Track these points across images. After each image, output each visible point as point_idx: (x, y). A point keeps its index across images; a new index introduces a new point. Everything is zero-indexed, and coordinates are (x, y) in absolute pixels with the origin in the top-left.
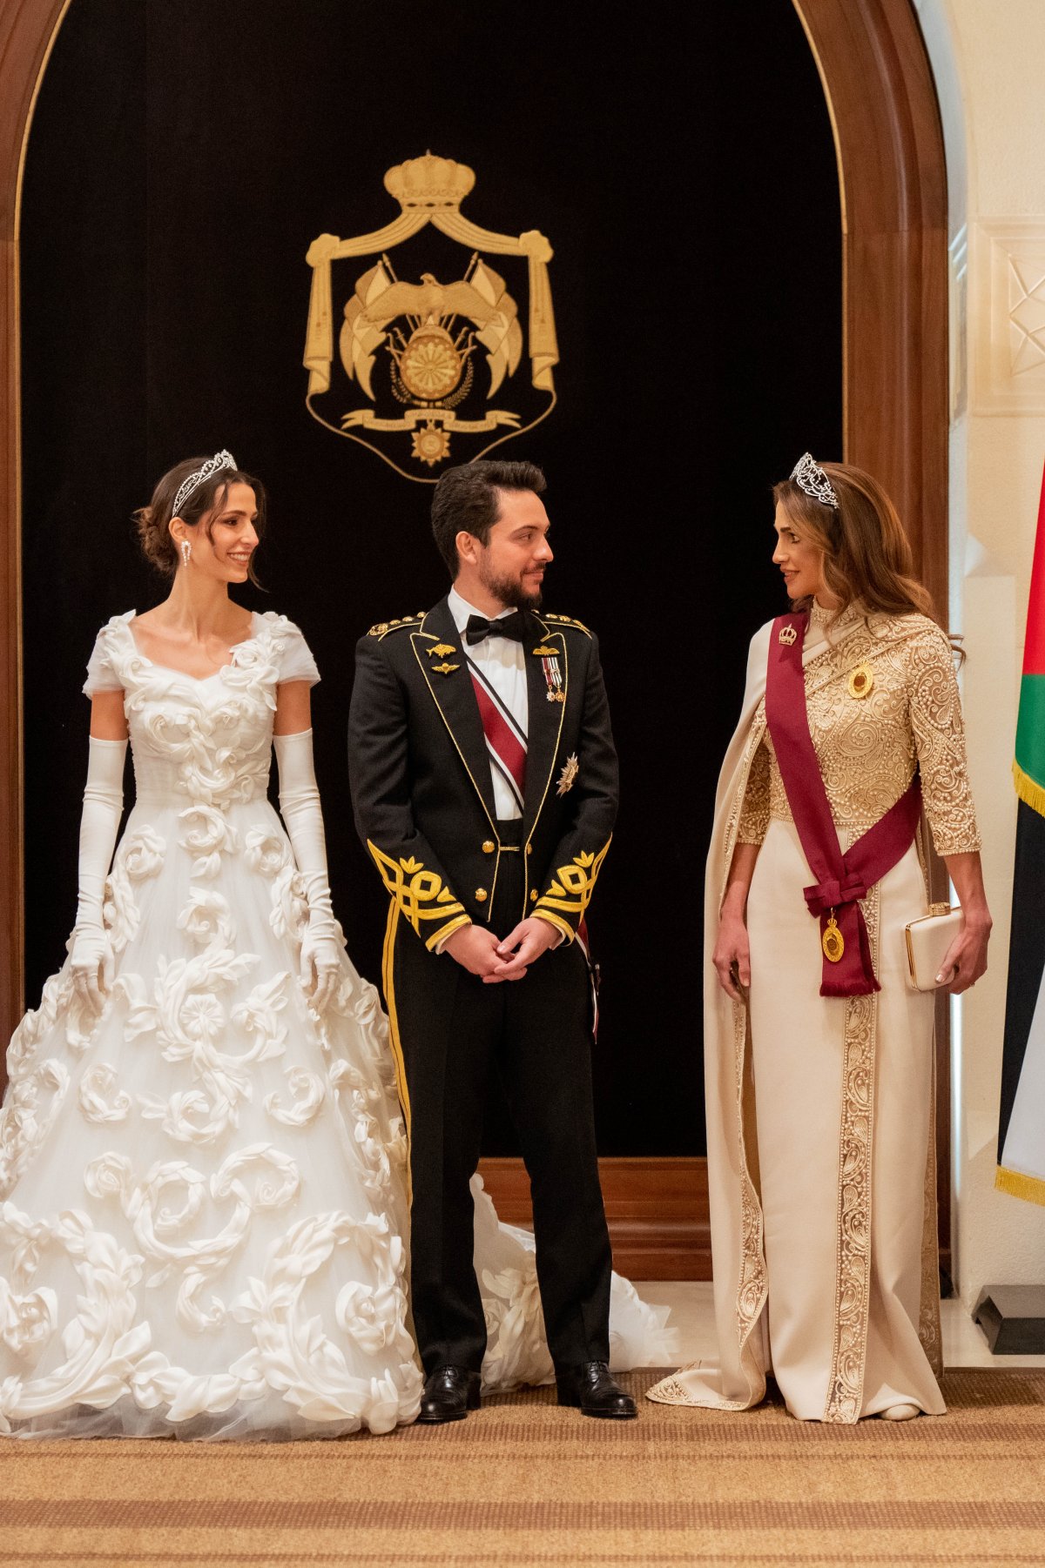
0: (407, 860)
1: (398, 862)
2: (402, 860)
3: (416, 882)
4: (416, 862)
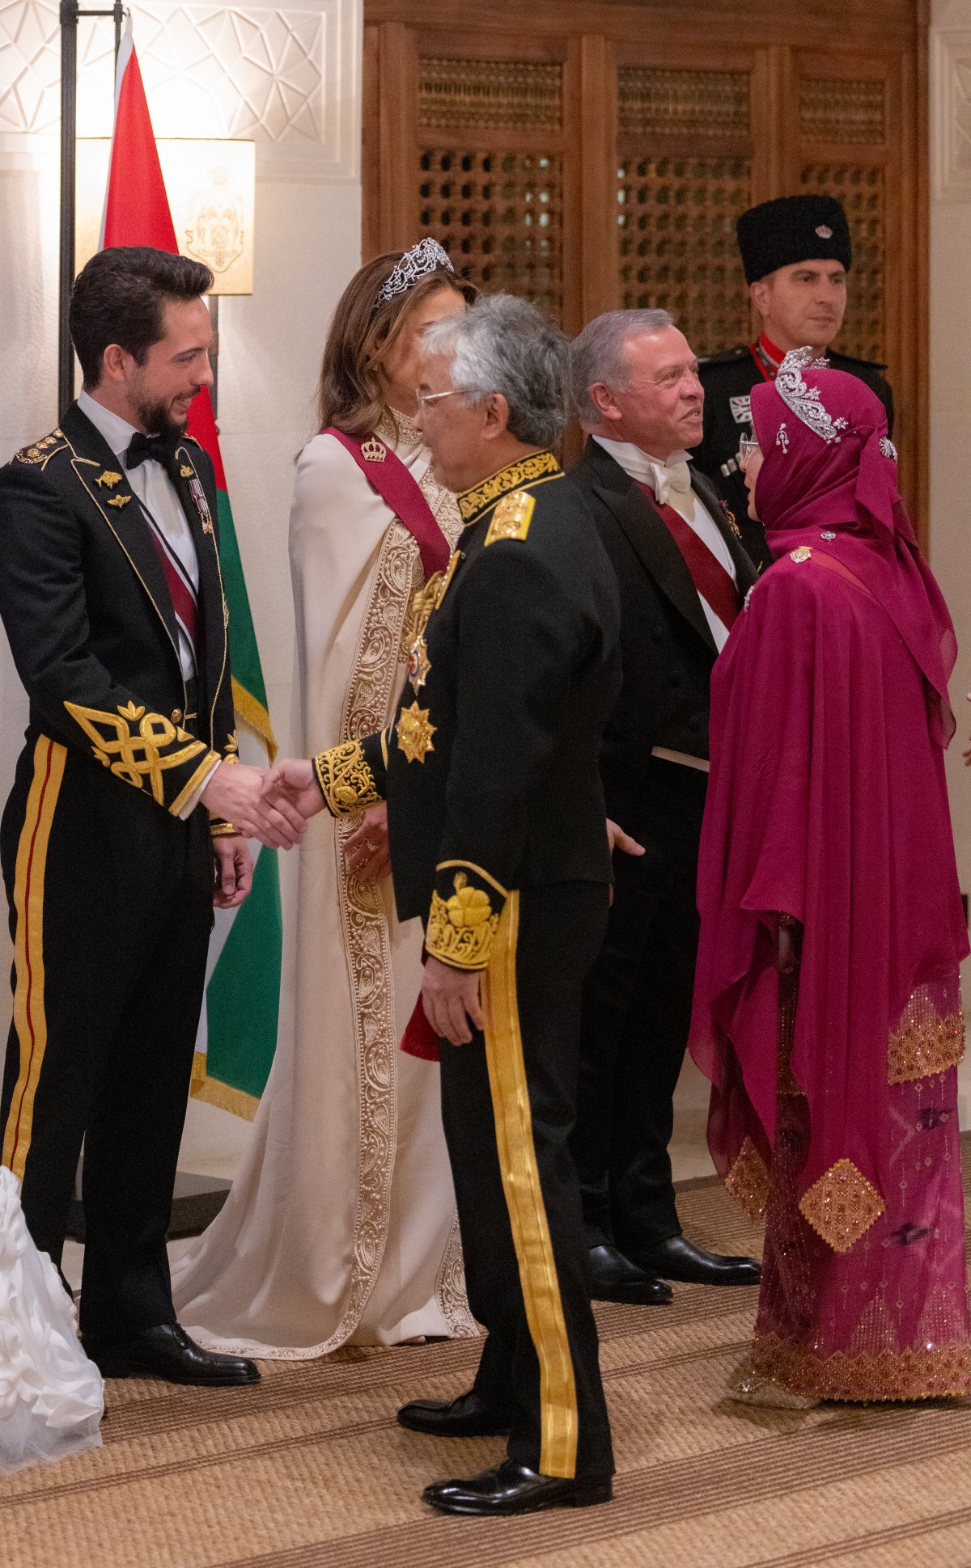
0: (126, 706)
1: (117, 713)
2: (121, 709)
3: (145, 727)
4: (137, 707)
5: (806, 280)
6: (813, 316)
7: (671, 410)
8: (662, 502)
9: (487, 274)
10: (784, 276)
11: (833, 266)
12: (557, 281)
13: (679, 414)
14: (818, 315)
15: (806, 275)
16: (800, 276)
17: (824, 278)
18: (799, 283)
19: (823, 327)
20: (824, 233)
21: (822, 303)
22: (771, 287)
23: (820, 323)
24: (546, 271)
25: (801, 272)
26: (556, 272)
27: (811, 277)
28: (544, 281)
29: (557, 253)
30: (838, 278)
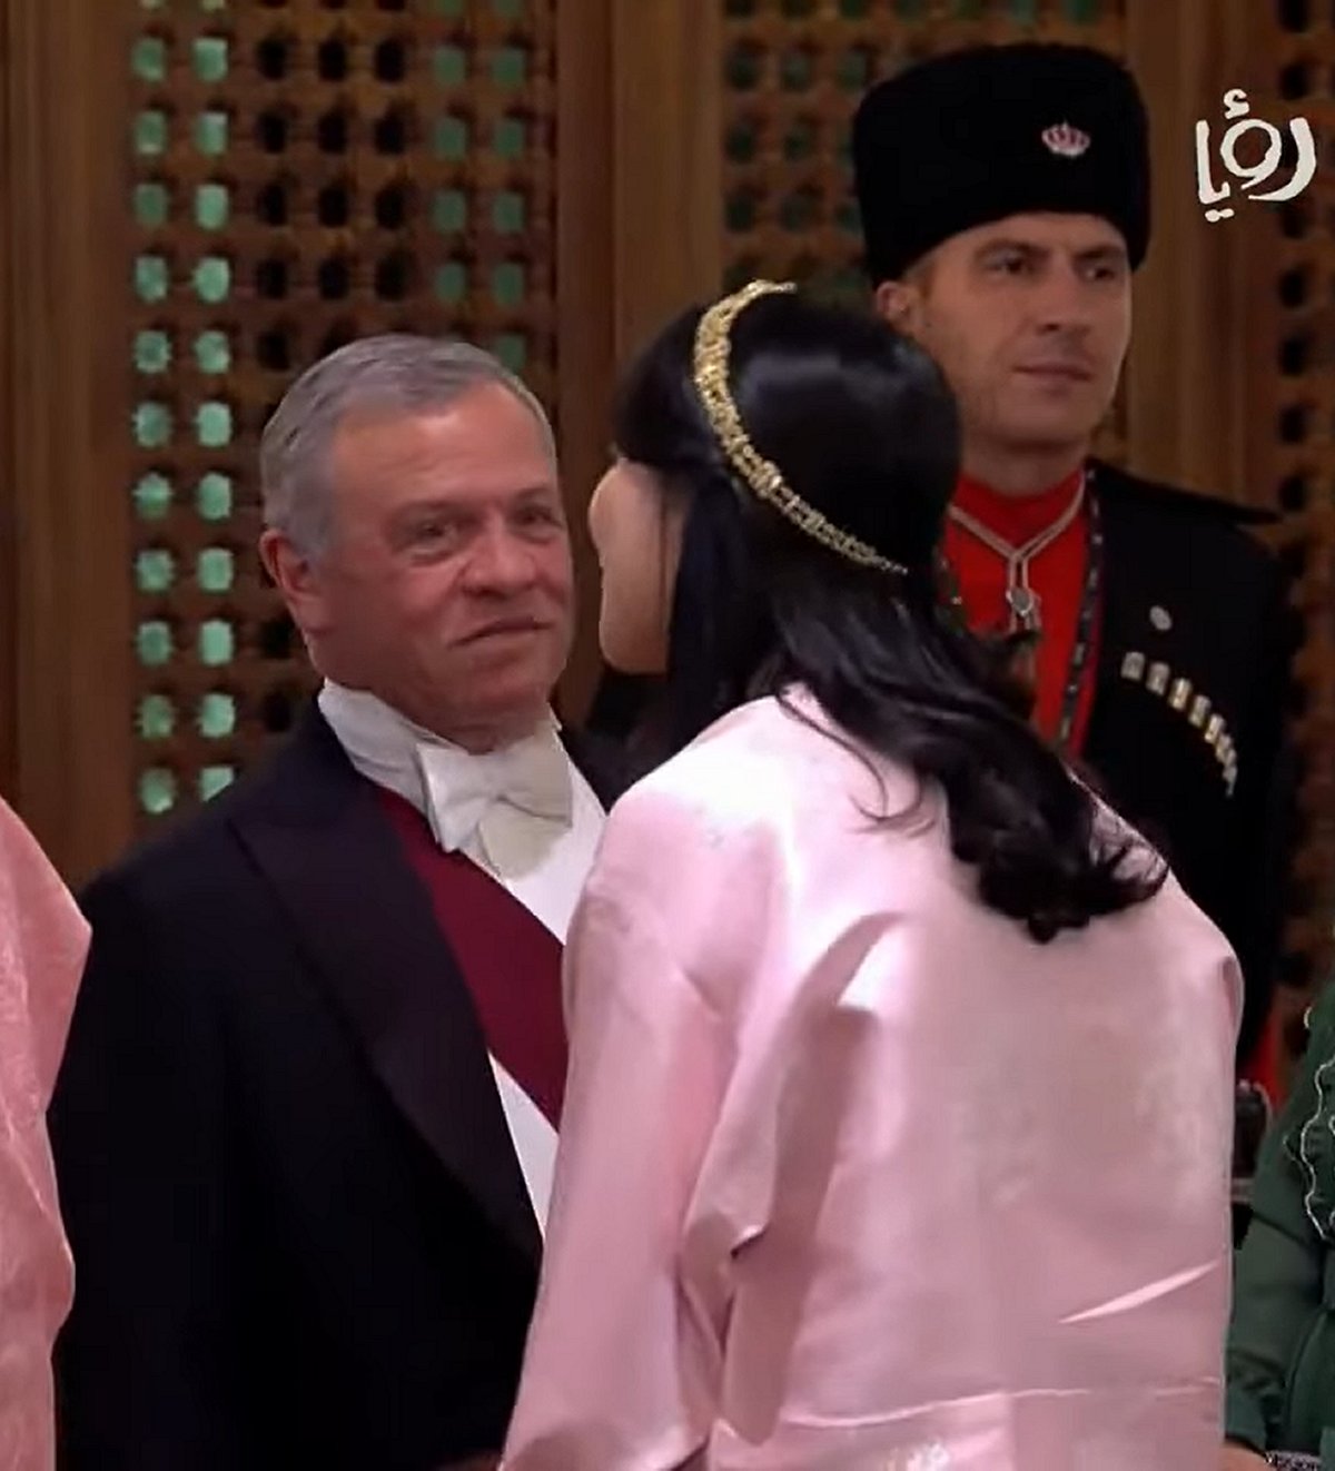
5: (1014, 267)
6: (1030, 362)
7: (424, 622)
8: (450, 846)
9: (335, 277)
10: (955, 260)
11: (1088, 231)
12: (542, 297)
13: (448, 634)
14: (1043, 360)
15: (1013, 255)
16: (997, 257)
17: (1060, 262)
18: (997, 276)
19: (1057, 394)
20: (1065, 143)
21: (1052, 327)
22: (926, 292)
23: (1045, 382)
24: (514, 272)
25: (997, 246)
26: (541, 271)
27: (1026, 261)
28: (505, 288)
29: (541, 223)
30: (1102, 263)
